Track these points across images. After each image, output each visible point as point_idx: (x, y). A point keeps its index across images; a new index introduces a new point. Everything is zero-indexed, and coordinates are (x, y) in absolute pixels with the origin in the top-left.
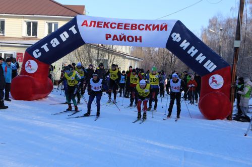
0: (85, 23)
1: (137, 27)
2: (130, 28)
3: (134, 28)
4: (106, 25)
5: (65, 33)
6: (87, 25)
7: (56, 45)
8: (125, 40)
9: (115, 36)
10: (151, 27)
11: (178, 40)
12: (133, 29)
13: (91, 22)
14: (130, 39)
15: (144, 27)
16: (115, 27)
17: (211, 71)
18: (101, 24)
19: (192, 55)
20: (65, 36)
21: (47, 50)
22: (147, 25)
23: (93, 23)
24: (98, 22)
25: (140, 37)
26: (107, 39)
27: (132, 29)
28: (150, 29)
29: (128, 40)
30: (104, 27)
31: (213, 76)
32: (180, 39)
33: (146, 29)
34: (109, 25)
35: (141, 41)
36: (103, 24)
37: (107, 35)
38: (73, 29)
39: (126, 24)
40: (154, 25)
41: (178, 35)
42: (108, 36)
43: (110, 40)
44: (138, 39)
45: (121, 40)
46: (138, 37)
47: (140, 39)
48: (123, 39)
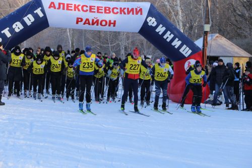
0: (52, 5)
1: (111, 10)
2: (103, 11)
3: (108, 11)
4: (76, 7)
5: (30, 16)
6: (55, 7)
7: (19, 30)
8: (97, 25)
9: (87, 20)
10: (126, 11)
11: (154, 25)
12: (107, 13)
13: (60, 4)
14: (104, 23)
15: (119, 10)
16: (87, 11)
17: (186, 55)
18: (71, 7)
19: (168, 40)
20: (29, 19)
21: (9, 35)
22: (121, 8)
23: (62, 5)
24: (68, 5)
25: (115, 21)
26: (77, 23)
27: (105, 12)
28: (125, 13)
29: (101, 24)
30: (75, 10)
31: (189, 61)
32: (155, 24)
33: (121, 13)
34: (80, 8)
35: (114, 26)
36: (73, 6)
37: (78, 19)
38: (38, 11)
39: (98, 7)
40: (128, 9)
41: (154, 20)
42: (80, 20)
43: (81, 24)
44: (112, 23)
45: (93, 24)
46: (112, 22)
47: (114, 24)
48: (95, 23)
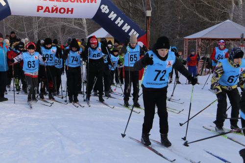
8: (57, 12)
9: (47, 8)
11: (107, 12)
12: (65, 1)
14: (62, 11)
19: (119, 25)
25: (72, 9)
26: (38, 11)
27: (63, 1)
28: (81, 2)
29: (60, 12)
33: (78, 2)
35: (72, 13)
37: (38, 7)
38: (1, 0)
41: (106, 7)
42: (40, 8)
43: (41, 12)
44: (70, 11)
45: (53, 11)
46: (70, 9)
47: (72, 11)
48: (54, 11)
